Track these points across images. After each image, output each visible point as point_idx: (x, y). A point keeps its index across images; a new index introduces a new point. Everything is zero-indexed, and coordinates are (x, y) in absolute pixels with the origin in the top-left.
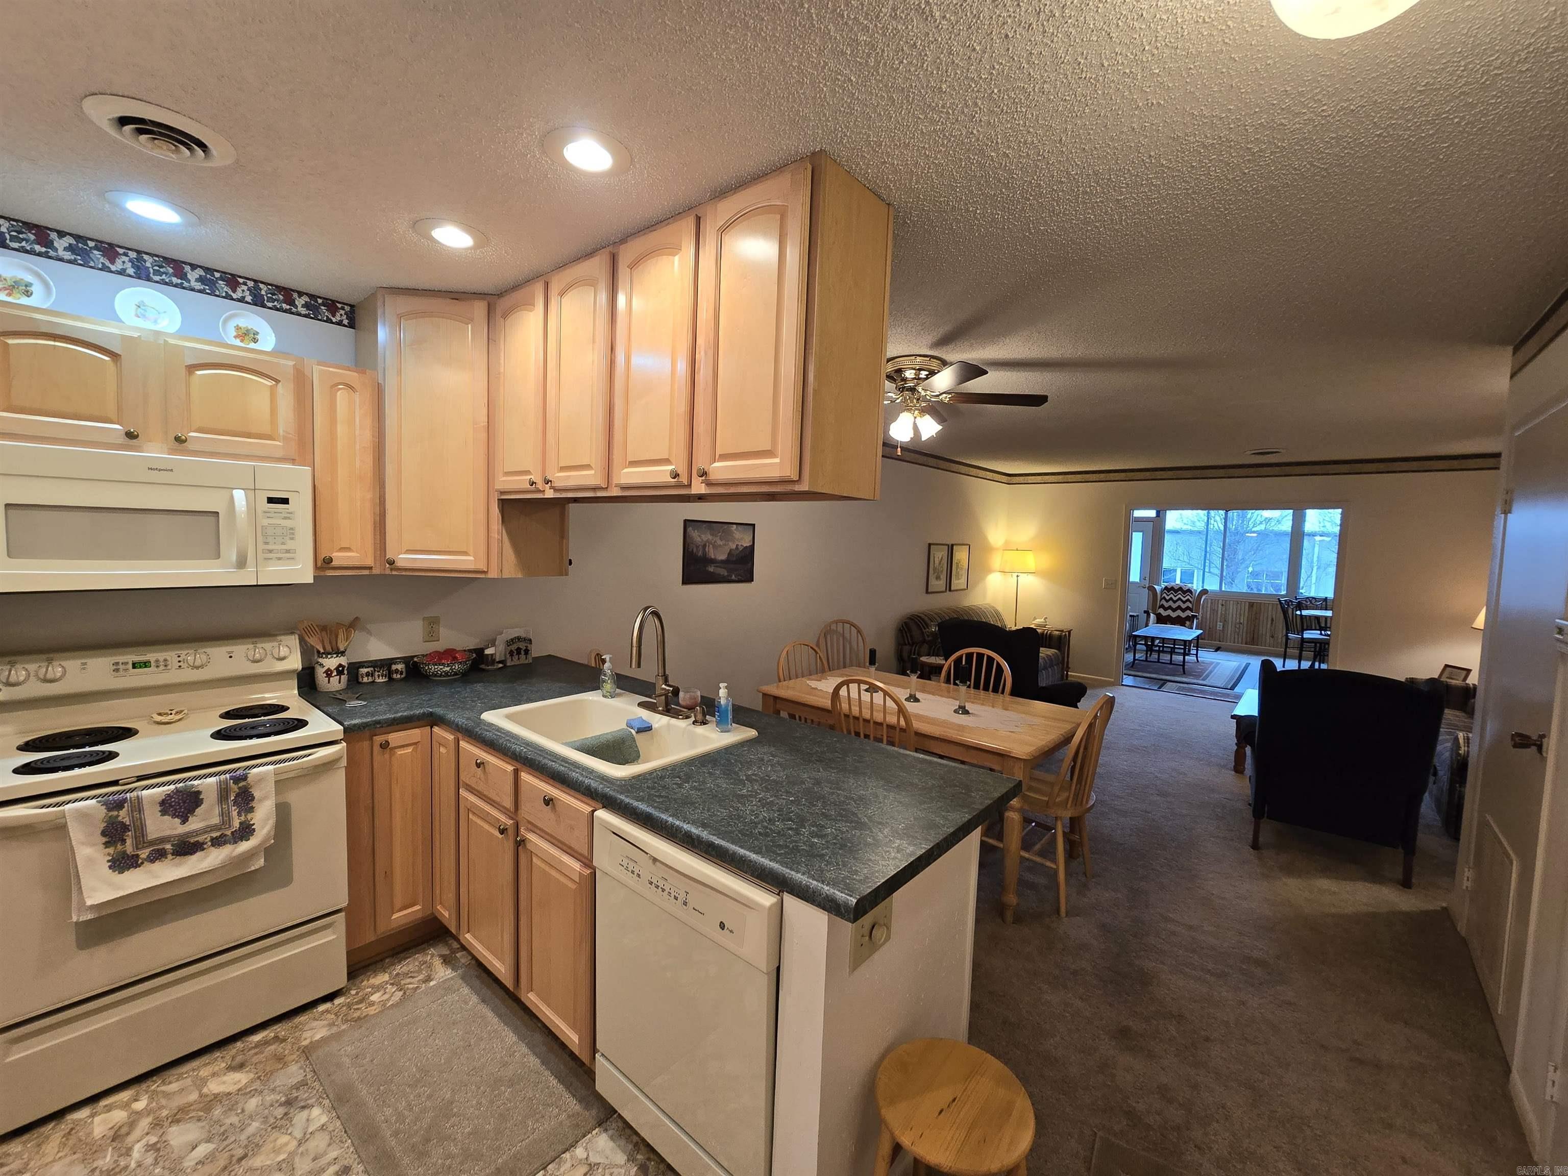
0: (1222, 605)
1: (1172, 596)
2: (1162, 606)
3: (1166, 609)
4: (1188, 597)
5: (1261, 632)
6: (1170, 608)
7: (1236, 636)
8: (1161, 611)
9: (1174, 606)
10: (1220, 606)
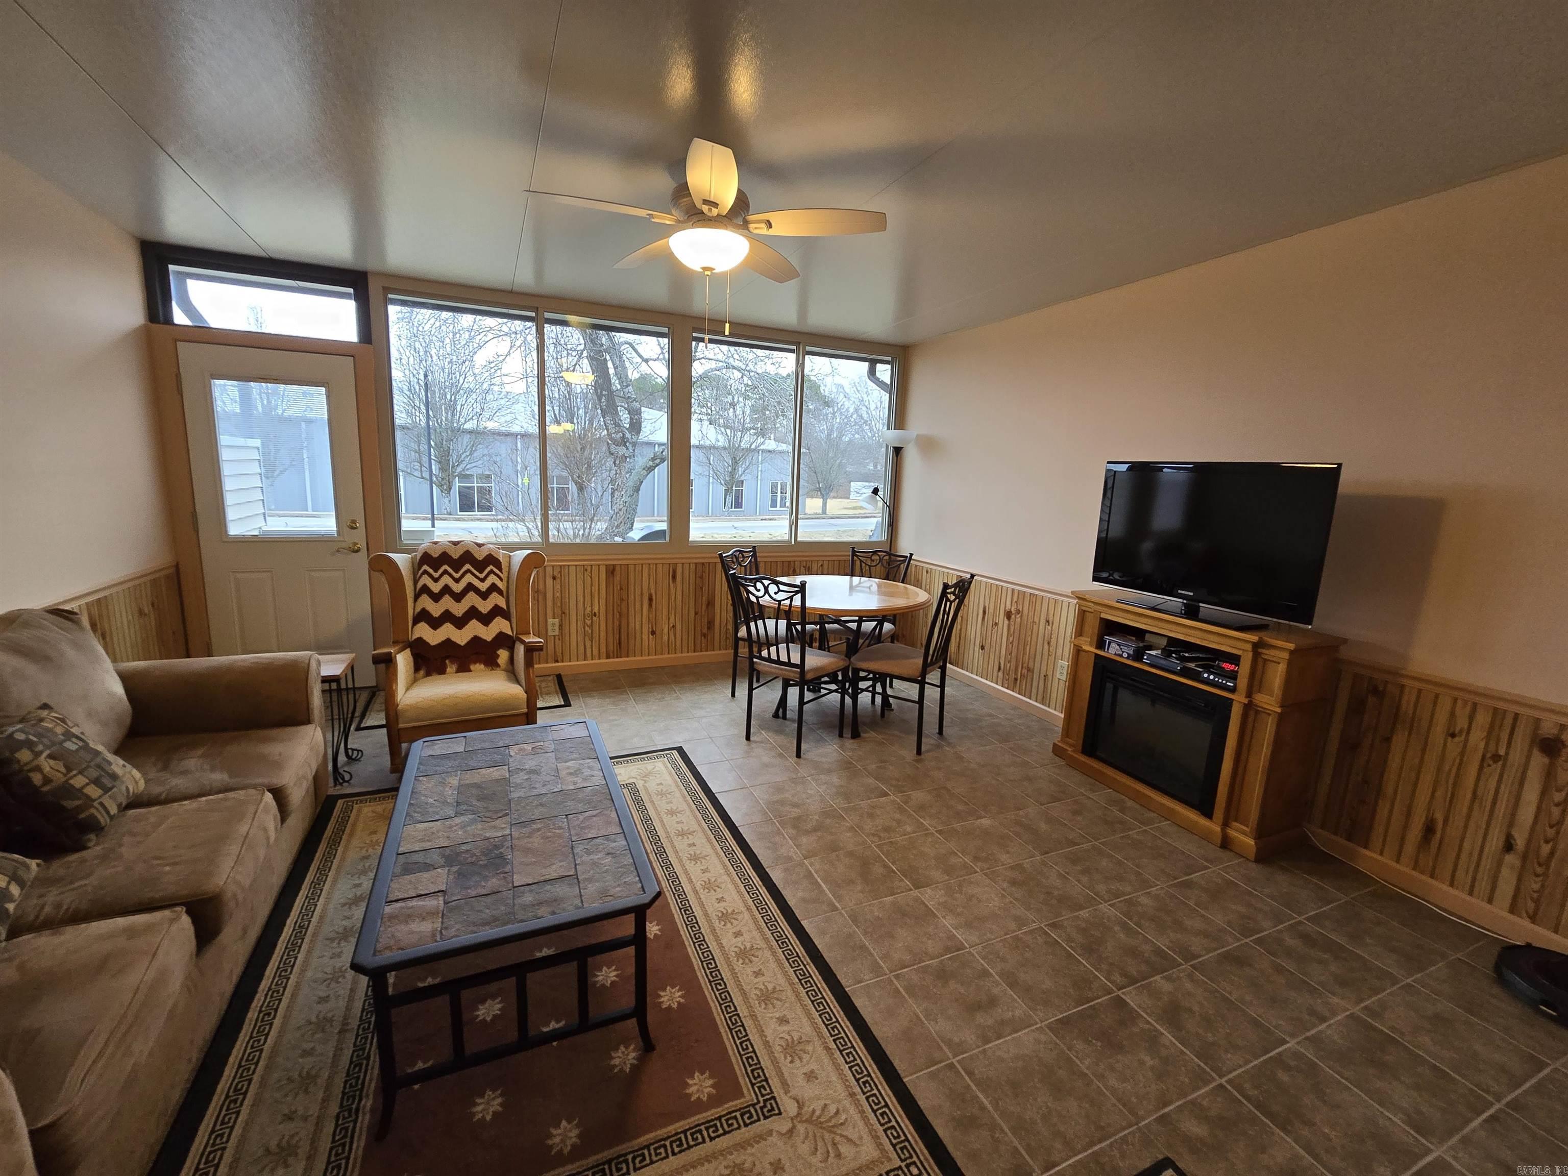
0: (554, 578)
1: (446, 580)
2: (423, 616)
3: (435, 623)
4: (492, 579)
5: (632, 625)
6: (447, 617)
7: (588, 644)
8: (423, 631)
9: (458, 610)
10: (549, 581)
